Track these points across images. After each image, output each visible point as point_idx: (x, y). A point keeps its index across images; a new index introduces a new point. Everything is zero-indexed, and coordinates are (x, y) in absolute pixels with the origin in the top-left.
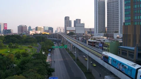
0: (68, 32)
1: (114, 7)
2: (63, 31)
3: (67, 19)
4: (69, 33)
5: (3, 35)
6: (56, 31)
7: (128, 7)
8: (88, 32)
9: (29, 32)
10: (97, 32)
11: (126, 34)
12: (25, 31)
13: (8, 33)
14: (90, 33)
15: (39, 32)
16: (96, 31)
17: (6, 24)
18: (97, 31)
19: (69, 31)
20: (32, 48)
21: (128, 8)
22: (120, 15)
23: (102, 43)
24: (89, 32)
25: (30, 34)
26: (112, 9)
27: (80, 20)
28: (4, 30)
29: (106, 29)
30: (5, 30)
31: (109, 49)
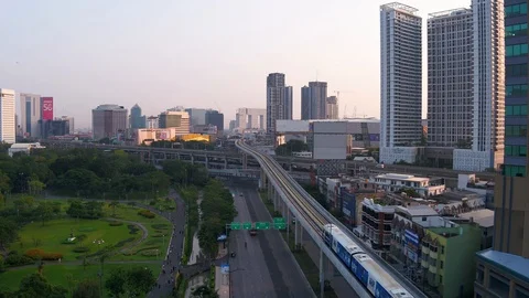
0: (282, 140)
1: (456, 46)
2: (261, 124)
3: (275, 81)
4: (283, 142)
5: (38, 145)
6: (233, 124)
7: (517, 48)
8: (355, 135)
9: (135, 135)
10: (392, 141)
11: (507, 206)
12: (120, 131)
13: (55, 133)
14: (361, 139)
15: (171, 134)
16: (385, 134)
17: (51, 99)
18: (392, 139)
19: (287, 133)
20: (152, 217)
21: (517, 52)
22: (476, 81)
23: (416, 229)
24: (359, 137)
25: (141, 141)
26: (446, 55)
27: (323, 86)
28: (40, 122)
29: (426, 130)
30: (44, 120)
31: (443, 258)
